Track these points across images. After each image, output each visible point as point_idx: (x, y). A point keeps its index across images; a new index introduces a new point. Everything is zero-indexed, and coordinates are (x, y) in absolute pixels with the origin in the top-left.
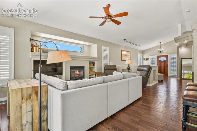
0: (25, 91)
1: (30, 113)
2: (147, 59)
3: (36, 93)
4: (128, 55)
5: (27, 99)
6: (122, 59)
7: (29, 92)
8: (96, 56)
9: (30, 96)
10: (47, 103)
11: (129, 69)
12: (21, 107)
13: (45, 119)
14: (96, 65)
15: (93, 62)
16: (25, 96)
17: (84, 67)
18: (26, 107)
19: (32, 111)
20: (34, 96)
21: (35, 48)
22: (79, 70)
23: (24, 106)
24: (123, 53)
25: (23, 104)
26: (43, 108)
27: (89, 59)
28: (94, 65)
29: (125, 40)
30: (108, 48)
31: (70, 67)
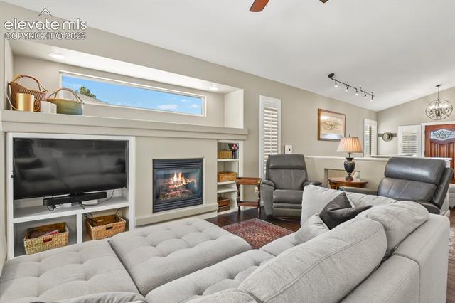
2: (391, 136)
4: (338, 124)
6: (321, 136)
8: (241, 127)
11: (350, 168)
15: (231, 146)
17: (201, 160)
22: (185, 171)
27: (217, 137)
28: (234, 154)
29: (331, 76)
30: (277, 103)
31: (154, 161)
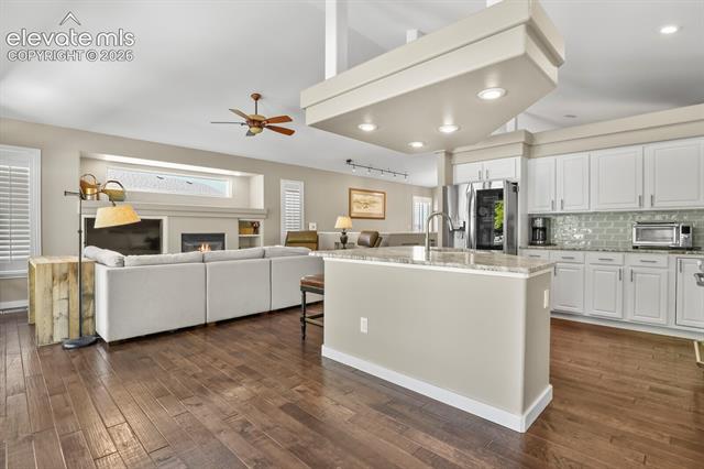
0: (57, 268)
1: (66, 302)
3: (75, 272)
4: (374, 202)
5: (60, 280)
6: (353, 215)
7: (64, 270)
8: (262, 208)
9: (65, 277)
10: (94, 290)
11: (344, 240)
12: (51, 292)
13: (90, 315)
14: (261, 229)
15: (253, 223)
16: (58, 275)
17: (223, 235)
18: (60, 292)
19: (68, 299)
20: (71, 277)
21: (89, 191)
22: (212, 243)
23: (56, 289)
24: (356, 196)
25: (55, 288)
26: (87, 297)
27: (238, 216)
28: (256, 230)
29: (349, 161)
30: (300, 185)
31: (183, 235)
